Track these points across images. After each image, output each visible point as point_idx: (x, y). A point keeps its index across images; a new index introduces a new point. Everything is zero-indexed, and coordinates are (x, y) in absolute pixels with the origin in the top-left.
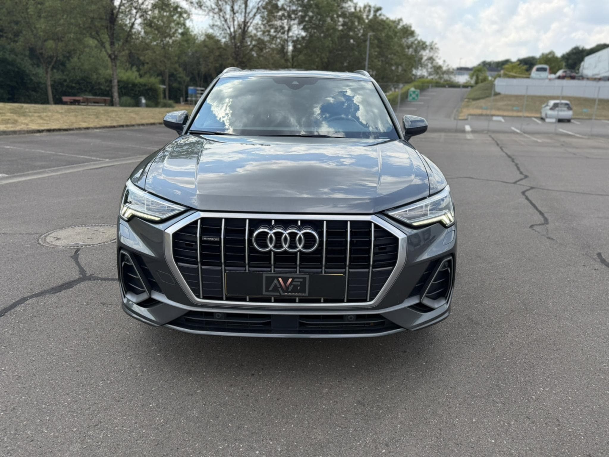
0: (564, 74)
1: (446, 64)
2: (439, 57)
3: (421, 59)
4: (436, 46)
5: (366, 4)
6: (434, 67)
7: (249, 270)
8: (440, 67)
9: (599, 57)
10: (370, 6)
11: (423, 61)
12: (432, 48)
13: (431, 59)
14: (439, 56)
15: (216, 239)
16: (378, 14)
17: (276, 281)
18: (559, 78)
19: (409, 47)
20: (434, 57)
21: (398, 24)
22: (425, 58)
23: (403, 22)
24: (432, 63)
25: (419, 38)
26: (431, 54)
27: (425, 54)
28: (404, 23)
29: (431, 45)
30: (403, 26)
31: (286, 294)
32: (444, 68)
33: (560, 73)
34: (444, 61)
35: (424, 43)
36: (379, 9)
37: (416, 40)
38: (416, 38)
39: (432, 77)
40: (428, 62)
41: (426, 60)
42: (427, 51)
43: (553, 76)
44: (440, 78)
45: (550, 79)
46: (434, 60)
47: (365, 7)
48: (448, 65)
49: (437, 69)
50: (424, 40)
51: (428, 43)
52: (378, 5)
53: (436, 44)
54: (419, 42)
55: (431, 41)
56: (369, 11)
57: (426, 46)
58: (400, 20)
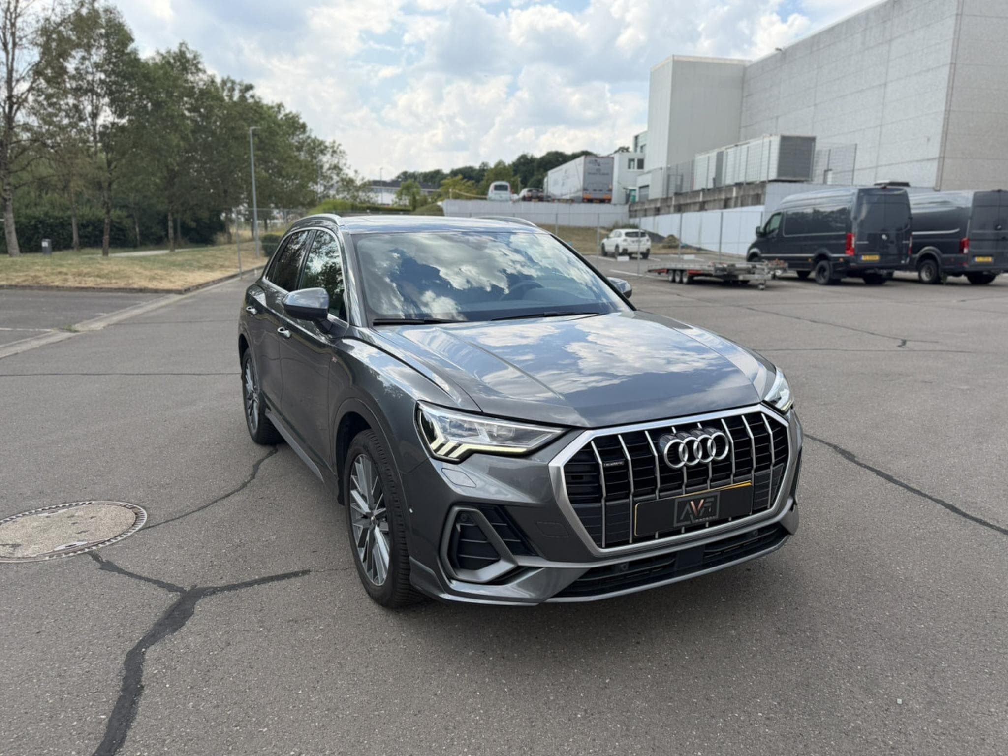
0: (530, 194)
1: (360, 177)
2: (348, 166)
3: (322, 167)
4: (341, 148)
5: (226, 78)
6: (342, 180)
7: (660, 497)
8: (351, 181)
9: (566, 171)
10: (233, 82)
11: (325, 169)
12: (334, 152)
13: (336, 168)
14: (348, 163)
15: (621, 463)
16: (248, 95)
17: (688, 507)
18: (524, 199)
19: (299, 149)
20: (340, 166)
21: (279, 112)
22: (326, 166)
23: (284, 110)
24: (338, 175)
25: (313, 136)
26: (335, 161)
27: (326, 160)
28: (288, 111)
29: (333, 147)
30: (286, 115)
31: (697, 520)
32: (358, 183)
33: (524, 192)
34: (356, 172)
35: (322, 143)
36: (249, 87)
37: (309, 137)
38: (307, 134)
39: (341, 196)
40: (332, 173)
41: (329, 169)
42: (328, 156)
43: (515, 197)
44: (355, 198)
45: (515, 202)
46: (341, 170)
47: (224, 83)
48: (363, 179)
49: (348, 183)
50: (320, 138)
51: (327, 144)
52: (247, 82)
53: (340, 145)
54: (314, 141)
55: (331, 141)
56: (232, 89)
57: (326, 147)
58: (280, 106)
